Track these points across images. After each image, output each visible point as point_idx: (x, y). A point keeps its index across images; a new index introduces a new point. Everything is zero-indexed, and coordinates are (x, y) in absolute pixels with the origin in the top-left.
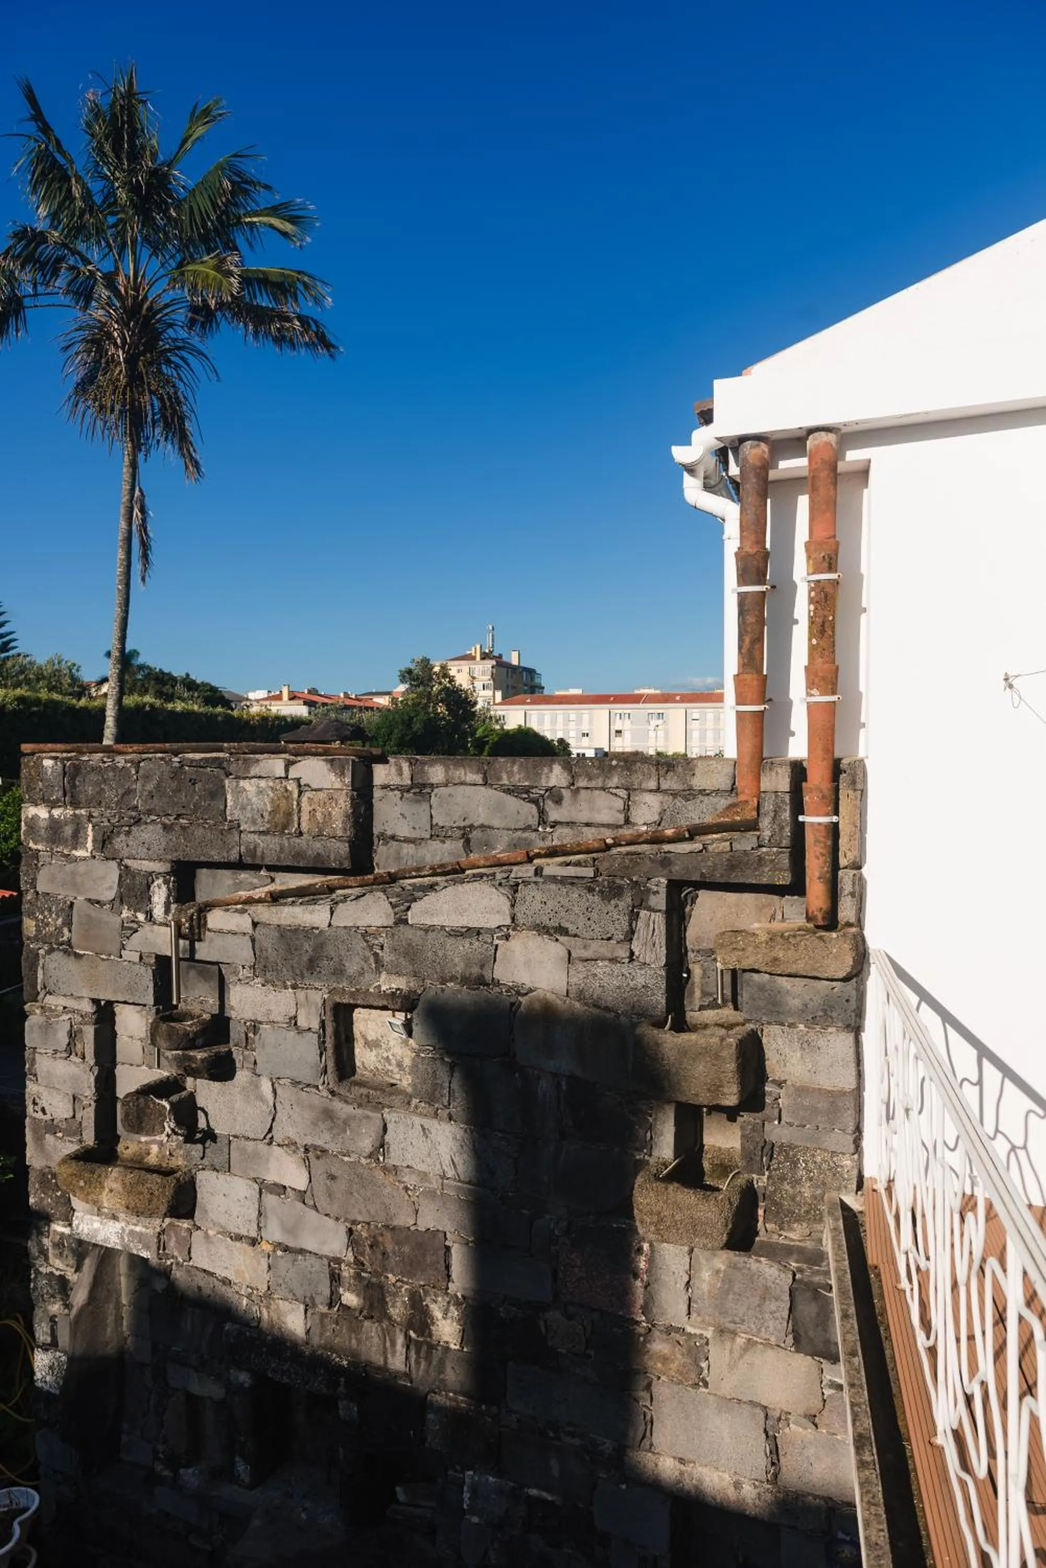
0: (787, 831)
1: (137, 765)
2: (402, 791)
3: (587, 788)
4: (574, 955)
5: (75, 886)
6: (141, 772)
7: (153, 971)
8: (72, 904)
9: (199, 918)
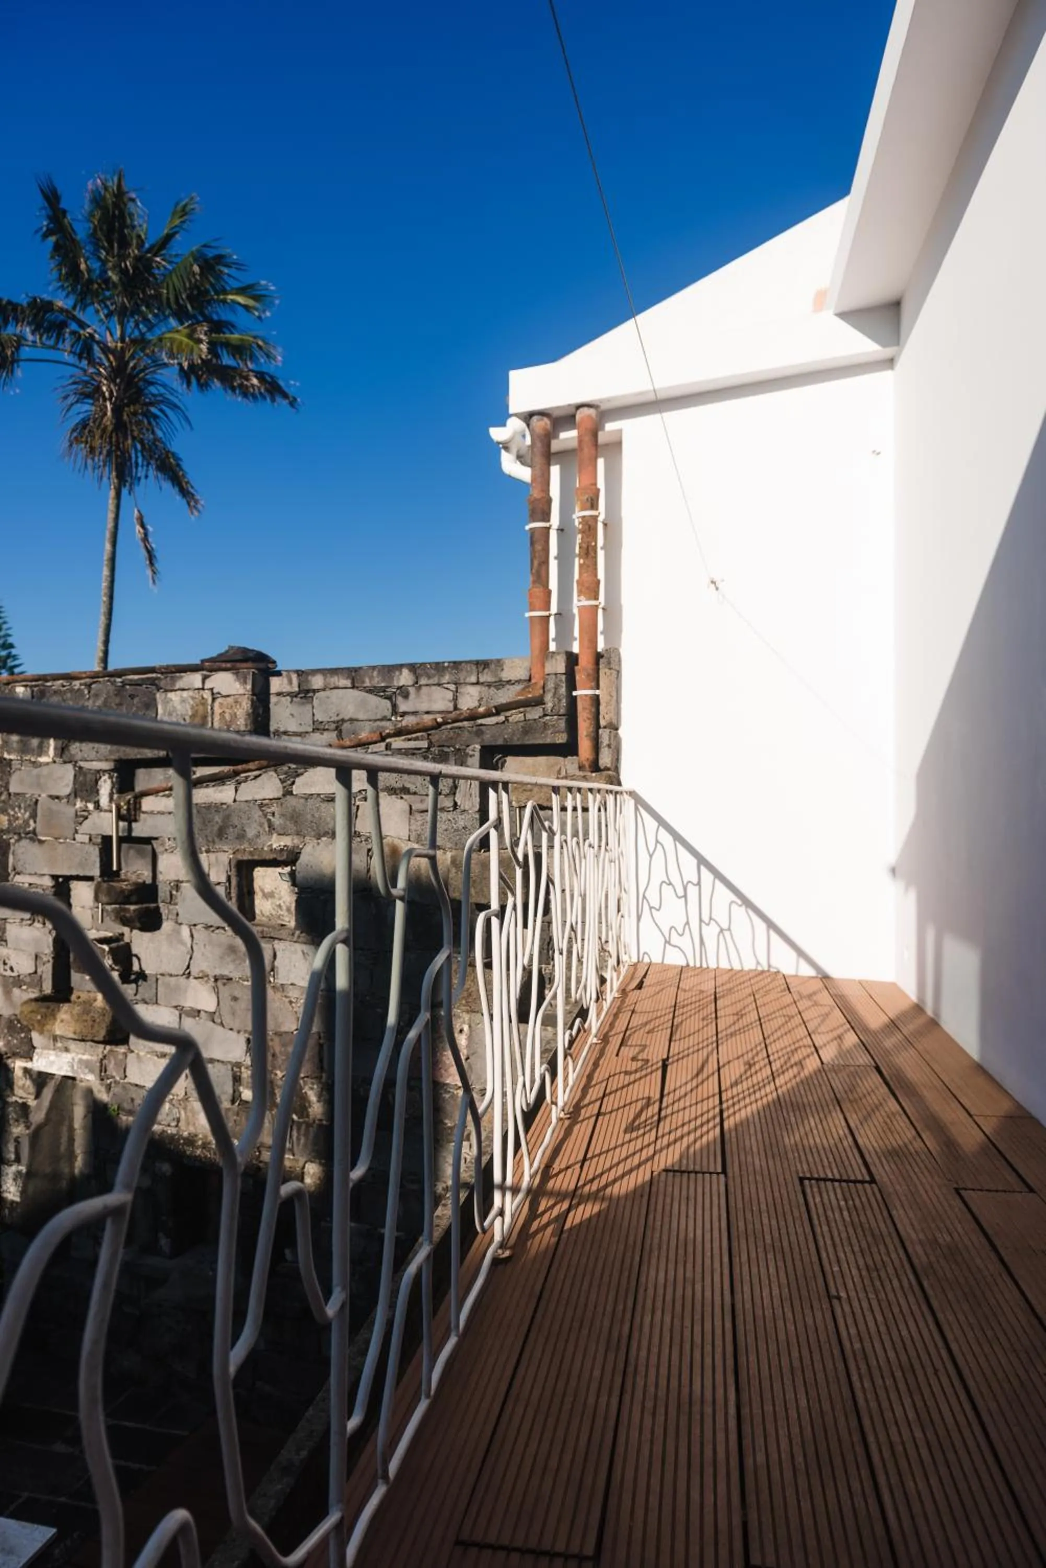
0: (564, 702)
1: (89, 686)
2: (292, 697)
3: (427, 685)
4: (413, 808)
5: (39, 785)
6: (92, 692)
7: (100, 849)
8: (37, 801)
9: (135, 803)
